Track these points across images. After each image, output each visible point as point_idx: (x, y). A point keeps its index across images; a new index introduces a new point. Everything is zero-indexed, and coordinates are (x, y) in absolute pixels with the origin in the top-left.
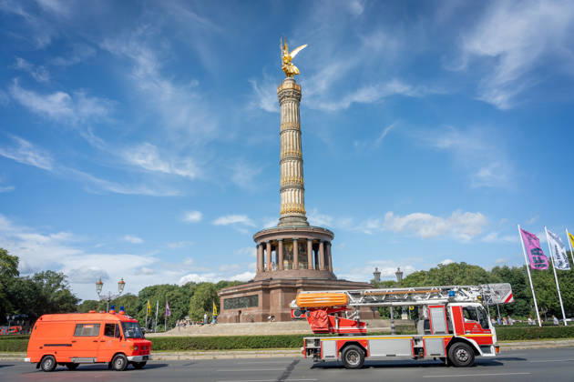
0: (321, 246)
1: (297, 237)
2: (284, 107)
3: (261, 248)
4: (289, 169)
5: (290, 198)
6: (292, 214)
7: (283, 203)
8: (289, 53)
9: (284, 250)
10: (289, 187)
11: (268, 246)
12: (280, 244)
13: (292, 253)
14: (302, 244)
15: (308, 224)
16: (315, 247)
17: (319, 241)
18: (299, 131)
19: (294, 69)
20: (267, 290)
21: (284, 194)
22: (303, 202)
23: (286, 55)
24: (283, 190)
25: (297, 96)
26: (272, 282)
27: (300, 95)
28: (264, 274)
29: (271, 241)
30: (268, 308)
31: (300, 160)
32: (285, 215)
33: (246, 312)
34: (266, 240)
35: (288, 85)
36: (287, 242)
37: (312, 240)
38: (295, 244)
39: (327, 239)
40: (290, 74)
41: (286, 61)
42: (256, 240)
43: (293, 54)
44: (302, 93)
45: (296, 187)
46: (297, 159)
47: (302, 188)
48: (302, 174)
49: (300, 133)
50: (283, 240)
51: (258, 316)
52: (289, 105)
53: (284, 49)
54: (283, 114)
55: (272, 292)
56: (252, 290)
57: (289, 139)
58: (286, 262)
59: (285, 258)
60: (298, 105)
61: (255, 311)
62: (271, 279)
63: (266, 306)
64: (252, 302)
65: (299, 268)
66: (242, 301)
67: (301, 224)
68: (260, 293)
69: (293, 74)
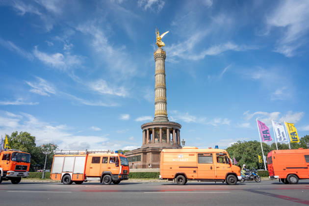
0: (174, 131)
1: (162, 127)
2: (157, 63)
3: (144, 132)
4: (159, 93)
5: (159, 108)
6: (160, 115)
7: (156, 110)
8: (160, 35)
9: (155, 133)
10: (159, 102)
11: (148, 132)
12: (153, 130)
13: (159, 135)
14: (164, 130)
15: (168, 120)
16: (171, 132)
17: (173, 128)
18: (164, 74)
19: (162, 43)
20: (145, 153)
21: (156, 106)
22: (166, 109)
23: (158, 37)
24: (156, 103)
25: (164, 57)
26: (148, 149)
27: (165, 56)
28: (145, 145)
29: (149, 129)
30: (146, 162)
31: (165, 88)
32: (157, 116)
33: (136, 163)
34: (147, 128)
35: (159, 51)
36: (157, 130)
37: (170, 129)
38: (161, 130)
39: (177, 128)
40: (160, 46)
41: (158, 40)
42: (142, 128)
43: (162, 36)
44: (166, 55)
45: (162, 102)
46: (163, 88)
47: (165, 102)
48: (166, 96)
49: (165, 75)
50: (155, 128)
51: (140, 166)
52: (159, 62)
53: (158, 34)
54: (156, 66)
55: (148, 154)
56: (138, 153)
57: (159, 78)
58: (156, 140)
59: (155, 137)
60: (164, 61)
61: (140, 163)
62: (148, 148)
63: (145, 160)
64: (138, 159)
65: (162, 142)
66: (134, 158)
67: (164, 120)
68: (142, 154)
69: (162, 46)
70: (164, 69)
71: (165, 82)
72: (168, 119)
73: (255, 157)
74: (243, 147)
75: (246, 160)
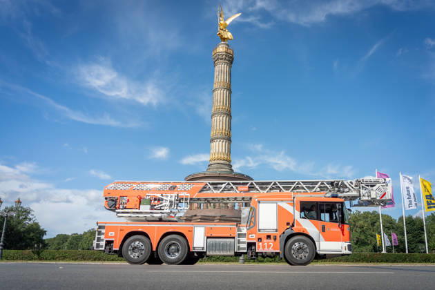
2: (217, 68)
4: (219, 123)
5: (218, 147)
6: (218, 161)
7: (212, 151)
8: (225, 20)
10: (218, 138)
15: (232, 171)
18: (229, 90)
19: (229, 35)
21: (213, 144)
22: (229, 151)
23: (222, 22)
24: (212, 140)
25: (230, 59)
27: (232, 58)
28: (191, 211)
31: (229, 115)
32: (213, 162)
35: (221, 49)
40: (224, 39)
41: (222, 27)
44: (234, 56)
45: (224, 139)
46: (226, 114)
47: (229, 140)
48: (230, 128)
49: (230, 92)
52: (222, 67)
53: (221, 16)
54: (216, 74)
57: (220, 95)
60: (230, 67)
62: (195, 216)
65: (220, 208)
67: (225, 170)
69: (227, 39)
70: (230, 81)
71: (230, 104)
72: (233, 168)
73: (372, 236)
74: (354, 221)
75: (357, 241)
